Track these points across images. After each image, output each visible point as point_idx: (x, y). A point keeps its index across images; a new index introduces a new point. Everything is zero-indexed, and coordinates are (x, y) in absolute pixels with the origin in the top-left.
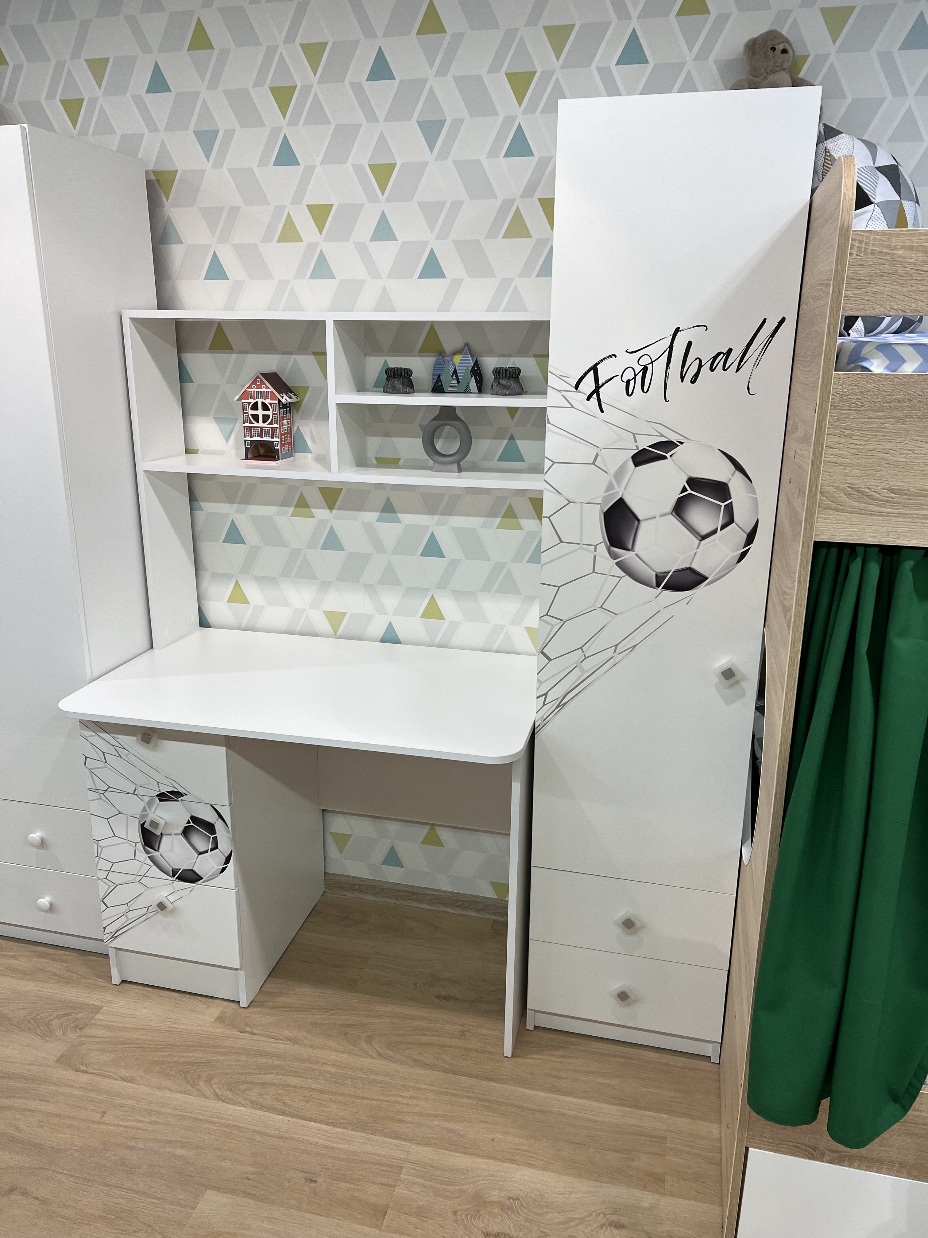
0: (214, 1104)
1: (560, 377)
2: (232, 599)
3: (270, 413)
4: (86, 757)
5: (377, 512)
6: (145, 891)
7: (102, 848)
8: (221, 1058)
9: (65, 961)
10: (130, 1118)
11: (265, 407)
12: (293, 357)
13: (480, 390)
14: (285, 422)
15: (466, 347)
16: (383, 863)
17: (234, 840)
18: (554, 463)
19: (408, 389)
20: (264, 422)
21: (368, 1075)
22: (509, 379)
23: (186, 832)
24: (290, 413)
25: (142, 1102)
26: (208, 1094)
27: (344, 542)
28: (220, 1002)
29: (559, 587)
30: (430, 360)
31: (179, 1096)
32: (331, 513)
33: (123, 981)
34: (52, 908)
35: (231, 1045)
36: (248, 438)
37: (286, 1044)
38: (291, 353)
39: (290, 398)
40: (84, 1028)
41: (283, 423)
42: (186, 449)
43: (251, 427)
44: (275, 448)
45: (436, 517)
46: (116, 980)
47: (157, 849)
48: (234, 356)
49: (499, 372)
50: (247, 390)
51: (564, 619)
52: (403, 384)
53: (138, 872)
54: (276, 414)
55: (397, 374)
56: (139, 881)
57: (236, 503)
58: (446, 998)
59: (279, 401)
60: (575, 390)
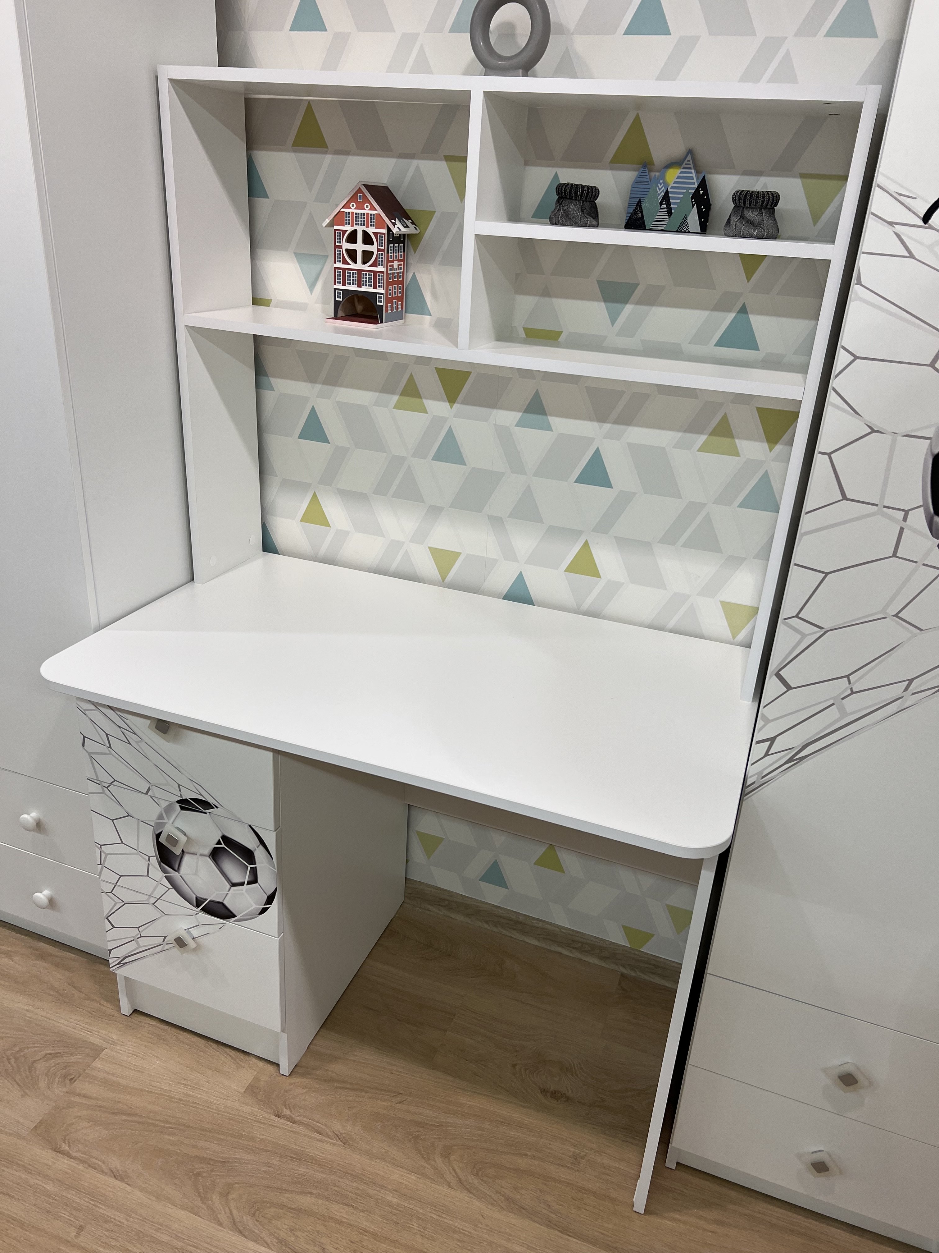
0: (228, 1235)
1: (897, 197)
2: (306, 519)
3: (374, 248)
4: (84, 737)
5: (519, 411)
6: (161, 917)
7: (106, 855)
8: (247, 1157)
9: (68, 969)
10: (113, 1243)
11: (367, 239)
12: (415, 162)
13: (704, 230)
14: (396, 264)
15: (689, 158)
16: (481, 880)
17: (281, 874)
18: (856, 358)
19: (590, 220)
20: (364, 262)
21: (441, 1217)
22: (761, 209)
23: (215, 854)
24: (404, 251)
25: (133, 1218)
26: (223, 1217)
27: (467, 451)
28: (255, 1060)
29: (827, 574)
30: (627, 176)
31: (183, 1214)
32: (451, 408)
33: (136, 1011)
34: (52, 903)
35: (261, 1137)
36: (339, 286)
37: (334, 1144)
38: (412, 156)
39: (405, 227)
40: (75, 1081)
41: (391, 266)
42: (253, 298)
43: (344, 270)
44: (378, 304)
45: (607, 426)
46: (126, 1008)
47: (176, 868)
48: (328, 159)
49: (745, 196)
50: (343, 210)
51: (826, 626)
52: (582, 211)
53: (152, 893)
54: (383, 250)
55: (576, 193)
56: (153, 904)
57: (319, 383)
58: (555, 1095)
59: (389, 230)
60: (922, 223)
